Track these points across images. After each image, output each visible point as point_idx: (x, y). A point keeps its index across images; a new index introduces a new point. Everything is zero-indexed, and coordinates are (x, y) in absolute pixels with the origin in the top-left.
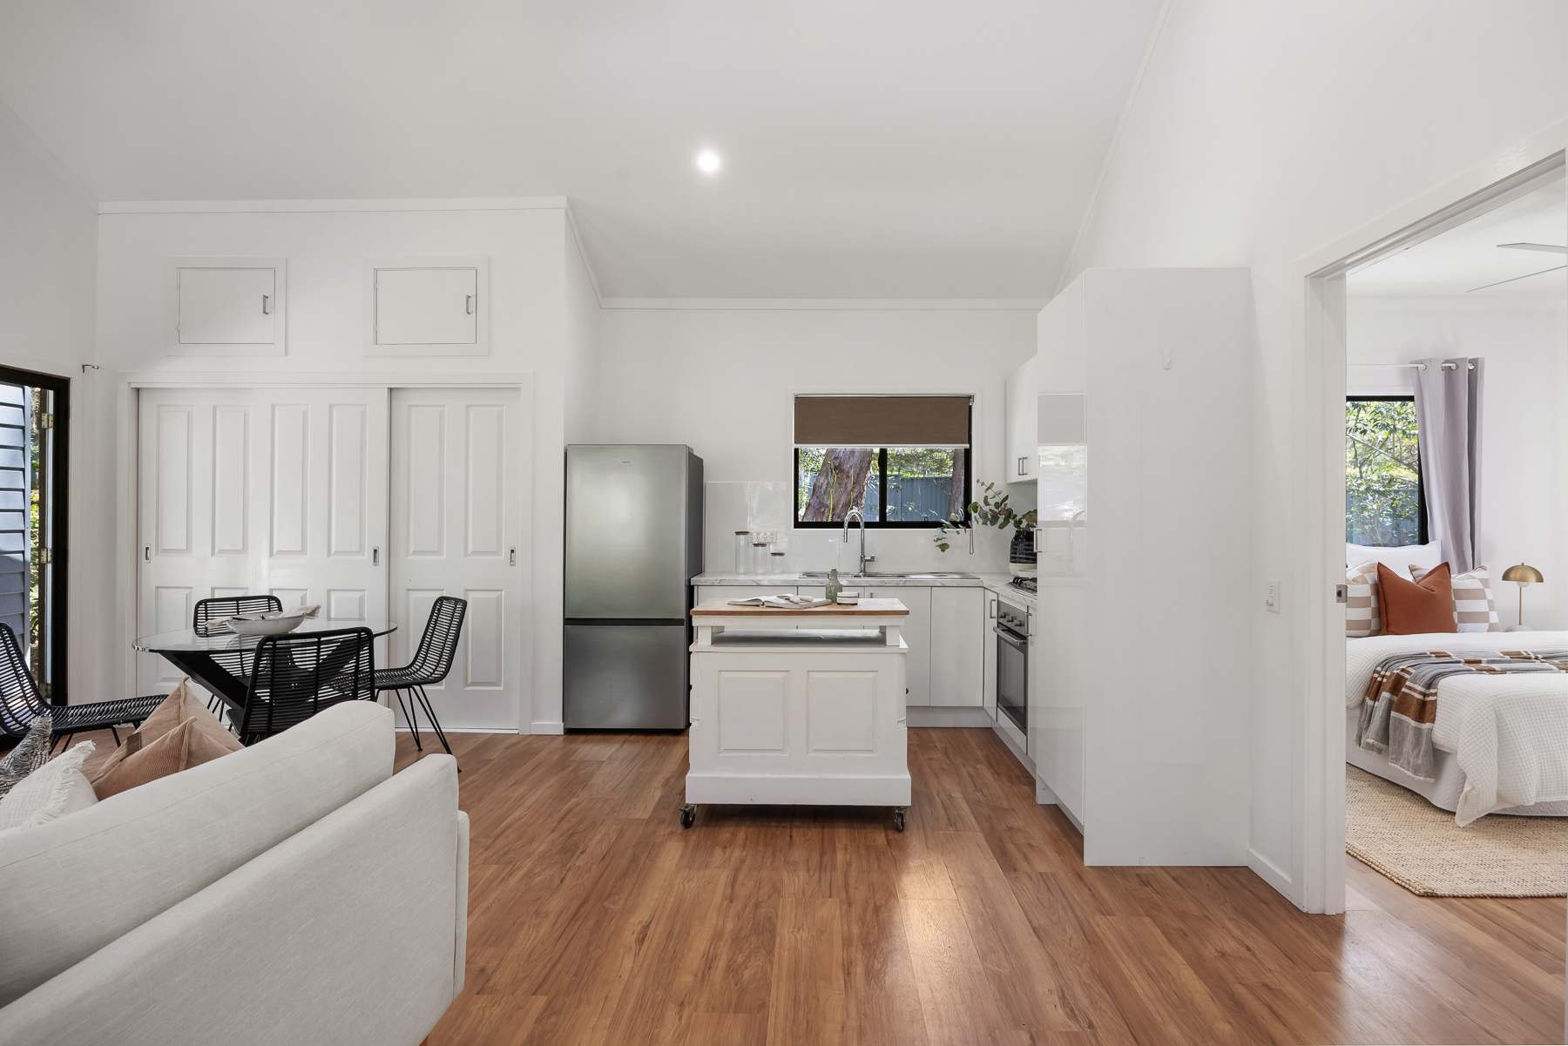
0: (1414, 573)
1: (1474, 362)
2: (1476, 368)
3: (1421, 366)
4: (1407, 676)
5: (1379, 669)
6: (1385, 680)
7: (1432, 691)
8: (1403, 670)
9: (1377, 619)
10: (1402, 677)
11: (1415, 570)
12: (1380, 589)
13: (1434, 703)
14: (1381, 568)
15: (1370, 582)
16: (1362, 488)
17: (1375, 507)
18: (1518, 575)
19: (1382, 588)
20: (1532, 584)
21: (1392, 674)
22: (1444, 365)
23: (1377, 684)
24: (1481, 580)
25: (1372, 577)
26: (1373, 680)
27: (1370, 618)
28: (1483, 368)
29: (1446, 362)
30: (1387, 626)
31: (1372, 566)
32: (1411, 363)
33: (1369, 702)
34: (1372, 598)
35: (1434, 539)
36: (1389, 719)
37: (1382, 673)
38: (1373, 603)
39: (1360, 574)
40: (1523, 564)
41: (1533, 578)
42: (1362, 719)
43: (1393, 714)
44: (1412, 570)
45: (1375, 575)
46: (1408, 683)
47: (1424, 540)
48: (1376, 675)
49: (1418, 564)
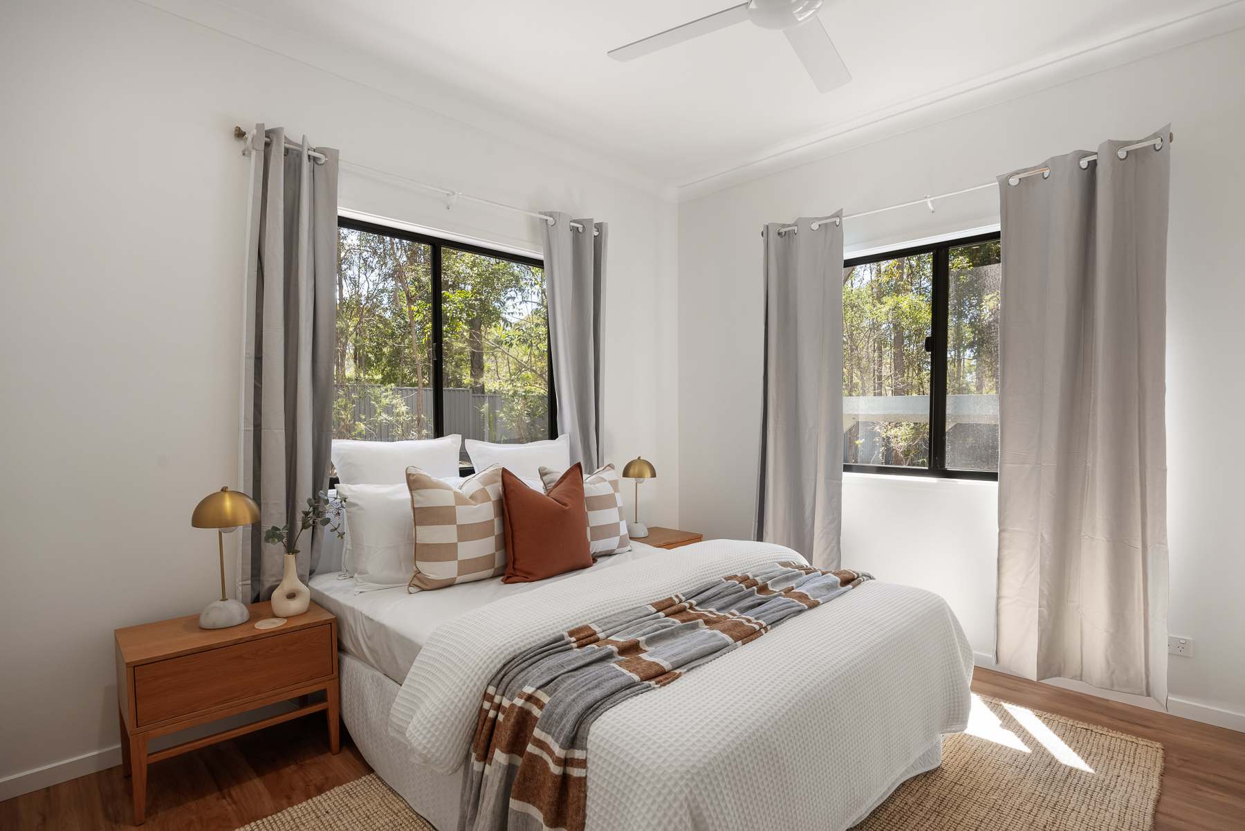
0: (544, 478)
1: (599, 227)
2: (600, 234)
3: (550, 219)
4: (536, 712)
5: (491, 690)
6: (501, 717)
7: (578, 754)
8: (530, 698)
9: (502, 551)
10: (528, 713)
11: (546, 474)
12: (506, 508)
13: (582, 781)
14: (507, 476)
15: (493, 498)
16: (511, 393)
17: (519, 408)
18: (636, 471)
19: (507, 505)
20: (648, 479)
21: (513, 705)
22: (572, 224)
23: (488, 724)
24: (611, 482)
25: (495, 489)
26: (482, 712)
27: (494, 551)
28: (606, 236)
29: (575, 221)
30: (514, 563)
31: (494, 474)
32: (540, 213)
33: (477, 766)
34: (495, 520)
35: (563, 433)
36: (507, 813)
37: (497, 699)
38: (497, 530)
39: (482, 487)
40: (639, 458)
41: (648, 473)
42: (465, 798)
43: (514, 804)
44: (543, 473)
45: (498, 486)
46: (537, 733)
47: (553, 435)
48: (487, 705)
49: (549, 466)
